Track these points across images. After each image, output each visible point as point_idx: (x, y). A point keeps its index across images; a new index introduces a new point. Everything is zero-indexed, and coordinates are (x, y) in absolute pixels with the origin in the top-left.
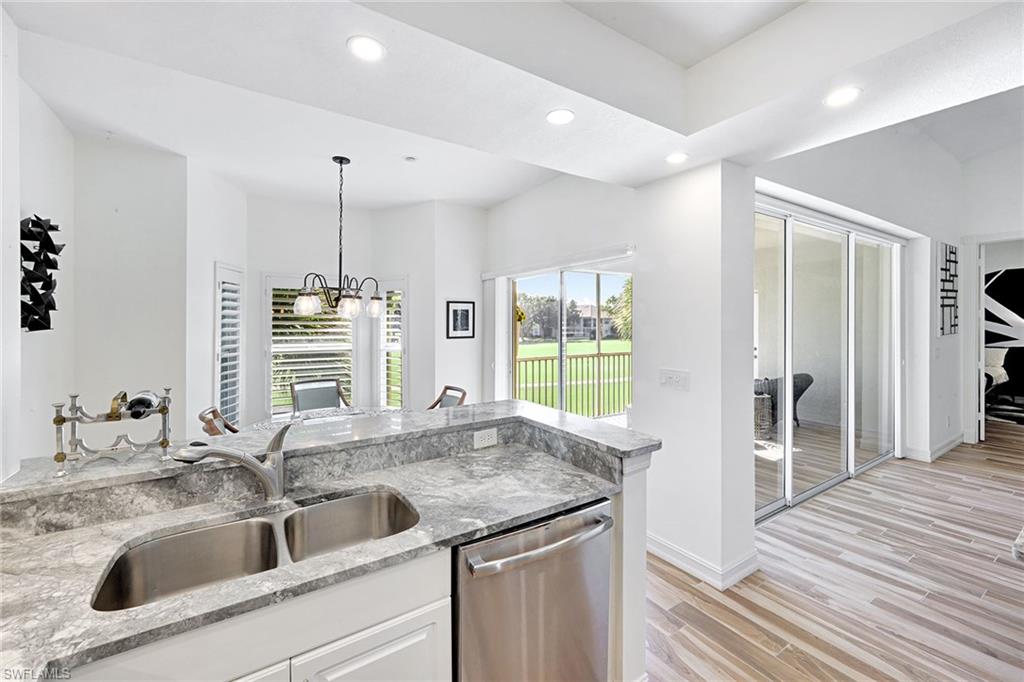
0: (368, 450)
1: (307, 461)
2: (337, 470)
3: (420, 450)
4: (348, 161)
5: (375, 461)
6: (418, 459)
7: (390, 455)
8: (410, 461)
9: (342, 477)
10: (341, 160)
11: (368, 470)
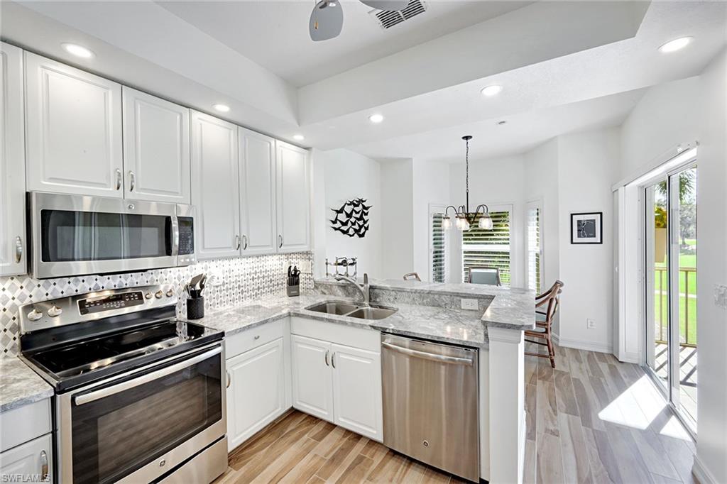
0: (404, 293)
1: (381, 292)
2: (392, 299)
3: (429, 300)
4: (471, 137)
5: (407, 299)
6: (428, 304)
7: (414, 299)
8: (424, 304)
9: (393, 302)
10: (467, 138)
11: (404, 302)
